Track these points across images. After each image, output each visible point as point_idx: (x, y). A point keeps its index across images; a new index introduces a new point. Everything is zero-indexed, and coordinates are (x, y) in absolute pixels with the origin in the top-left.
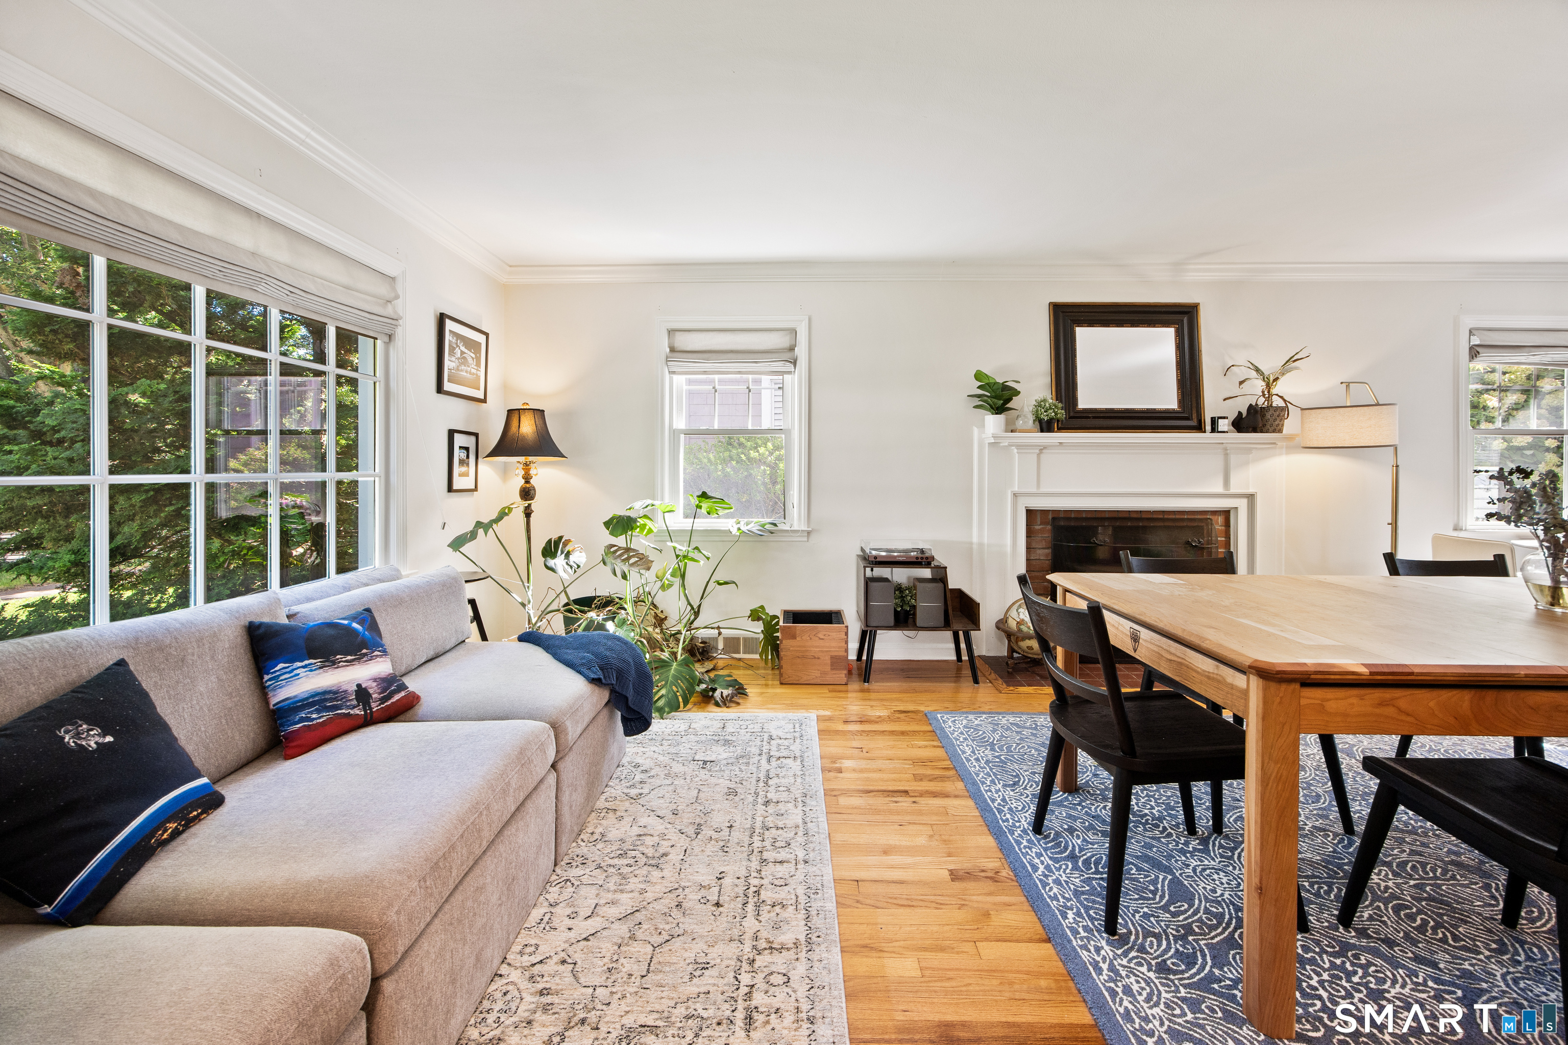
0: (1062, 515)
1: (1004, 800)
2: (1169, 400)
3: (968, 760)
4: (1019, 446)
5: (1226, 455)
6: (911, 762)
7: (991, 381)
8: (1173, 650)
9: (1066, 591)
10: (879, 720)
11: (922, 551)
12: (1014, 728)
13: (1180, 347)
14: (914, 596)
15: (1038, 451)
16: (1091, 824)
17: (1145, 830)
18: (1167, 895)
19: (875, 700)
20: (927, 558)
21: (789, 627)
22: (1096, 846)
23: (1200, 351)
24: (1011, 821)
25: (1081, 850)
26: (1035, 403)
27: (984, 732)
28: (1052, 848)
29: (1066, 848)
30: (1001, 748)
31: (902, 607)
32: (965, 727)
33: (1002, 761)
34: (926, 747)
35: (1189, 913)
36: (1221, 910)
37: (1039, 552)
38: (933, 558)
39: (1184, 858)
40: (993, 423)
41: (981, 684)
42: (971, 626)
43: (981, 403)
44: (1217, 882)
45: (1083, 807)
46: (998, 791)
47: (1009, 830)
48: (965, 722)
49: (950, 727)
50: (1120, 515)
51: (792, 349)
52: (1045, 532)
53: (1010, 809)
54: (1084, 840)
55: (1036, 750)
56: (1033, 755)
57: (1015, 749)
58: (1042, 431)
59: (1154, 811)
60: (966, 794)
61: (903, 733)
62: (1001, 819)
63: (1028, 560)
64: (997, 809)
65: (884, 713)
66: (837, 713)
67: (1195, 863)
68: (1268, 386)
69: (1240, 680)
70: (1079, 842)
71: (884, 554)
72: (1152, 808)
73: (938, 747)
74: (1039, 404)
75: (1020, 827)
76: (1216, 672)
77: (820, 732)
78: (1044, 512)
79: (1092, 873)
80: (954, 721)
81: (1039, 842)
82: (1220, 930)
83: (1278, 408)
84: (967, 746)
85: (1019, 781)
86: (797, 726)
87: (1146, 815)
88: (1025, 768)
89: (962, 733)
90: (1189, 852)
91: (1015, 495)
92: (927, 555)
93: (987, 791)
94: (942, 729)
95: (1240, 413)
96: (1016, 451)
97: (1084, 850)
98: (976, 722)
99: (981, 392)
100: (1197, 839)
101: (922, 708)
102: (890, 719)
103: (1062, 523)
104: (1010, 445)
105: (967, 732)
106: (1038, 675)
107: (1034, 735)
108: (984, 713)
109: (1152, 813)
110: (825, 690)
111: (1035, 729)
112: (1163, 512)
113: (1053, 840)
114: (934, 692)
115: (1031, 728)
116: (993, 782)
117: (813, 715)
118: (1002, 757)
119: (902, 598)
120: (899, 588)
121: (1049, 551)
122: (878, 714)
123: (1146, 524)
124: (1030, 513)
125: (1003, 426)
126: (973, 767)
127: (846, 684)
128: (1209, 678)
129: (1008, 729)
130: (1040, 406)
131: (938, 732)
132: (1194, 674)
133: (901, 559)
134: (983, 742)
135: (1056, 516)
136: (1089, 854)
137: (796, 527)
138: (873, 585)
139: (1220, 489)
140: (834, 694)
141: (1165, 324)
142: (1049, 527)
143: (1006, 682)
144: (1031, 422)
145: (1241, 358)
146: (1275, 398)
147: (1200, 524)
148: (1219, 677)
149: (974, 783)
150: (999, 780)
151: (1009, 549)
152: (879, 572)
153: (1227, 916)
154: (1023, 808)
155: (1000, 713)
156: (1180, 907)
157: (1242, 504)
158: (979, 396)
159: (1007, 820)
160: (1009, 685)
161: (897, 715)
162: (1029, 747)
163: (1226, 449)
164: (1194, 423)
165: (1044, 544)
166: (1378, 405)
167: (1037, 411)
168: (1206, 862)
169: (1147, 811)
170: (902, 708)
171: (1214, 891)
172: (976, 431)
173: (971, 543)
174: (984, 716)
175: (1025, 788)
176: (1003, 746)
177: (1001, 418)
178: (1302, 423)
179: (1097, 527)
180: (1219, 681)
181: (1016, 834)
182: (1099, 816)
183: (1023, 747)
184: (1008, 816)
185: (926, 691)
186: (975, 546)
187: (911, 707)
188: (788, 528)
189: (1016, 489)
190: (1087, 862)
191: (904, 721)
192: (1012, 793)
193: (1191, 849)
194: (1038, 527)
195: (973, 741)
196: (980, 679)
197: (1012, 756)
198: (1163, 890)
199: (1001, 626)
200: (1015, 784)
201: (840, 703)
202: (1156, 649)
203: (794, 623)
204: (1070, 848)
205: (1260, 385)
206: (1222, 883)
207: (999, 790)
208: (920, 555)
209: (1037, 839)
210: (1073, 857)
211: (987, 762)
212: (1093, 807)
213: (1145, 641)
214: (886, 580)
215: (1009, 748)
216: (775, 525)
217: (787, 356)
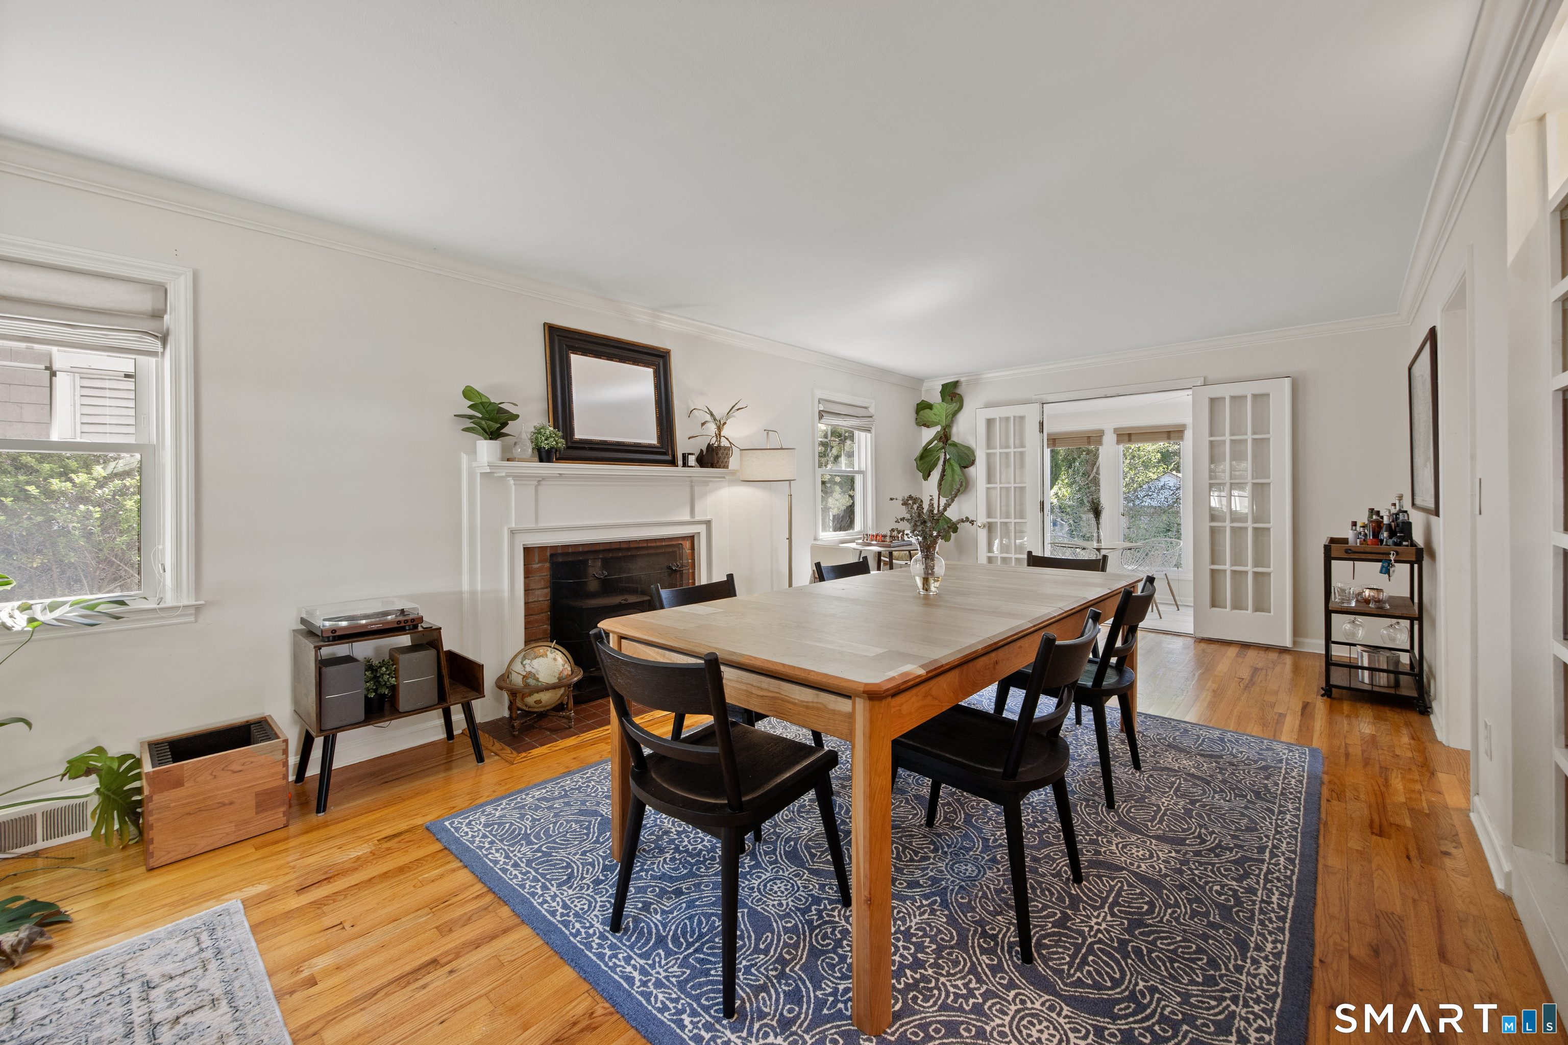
0: (560, 551)
1: (565, 906)
2: (651, 438)
3: (505, 871)
4: (516, 477)
5: (692, 487)
6: (427, 910)
7: (484, 400)
8: (764, 686)
9: (622, 637)
10: (359, 864)
11: (402, 611)
12: (544, 804)
13: (657, 387)
14: (395, 674)
15: (536, 483)
16: (661, 889)
17: (707, 868)
18: (752, 934)
19: (343, 834)
20: (413, 620)
21: (167, 771)
22: (675, 914)
23: (672, 393)
24: (583, 931)
25: (664, 926)
26: (533, 430)
27: (512, 824)
28: (637, 941)
29: (650, 933)
30: (538, 837)
31: (375, 691)
32: (486, 826)
33: (545, 854)
34: (441, 876)
35: (775, 942)
36: (794, 922)
37: (538, 592)
38: (421, 619)
39: (747, 883)
40: (486, 449)
41: (486, 761)
42: (472, 694)
43: (473, 425)
44: (779, 893)
45: (647, 871)
46: (554, 898)
47: (585, 944)
48: (483, 819)
49: (467, 833)
50: (613, 547)
51: (157, 315)
52: (543, 569)
53: (576, 915)
54: (663, 912)
55: (577, 822)
56: (575, 831)
57: (554, 831)
58: (541, 460)
59: (705, 843)
60: (517, 921)
61: (402, 870)
62: (571, 934)
63: (526, 603)
64: (562, 922)
65: (362, 850)
66: (280, 881)
67: (757, 883)
68: (719, 429)
69: (844, 705)
70: (658, 917)
71: (344, 624)
72: (703, 840)
73: (458, 869)
74: (539, 431)
75: (595, 933)
76: (816, 700)
77: (255, 928)
78: (542, 549)
79: (686, 949)
80: (469, 823)
81: (621, 942)
82: (802, 944)
83: (726, 448)
84: (497, 851)
85: (573, 871)
86: (204, 937)
87: (701, 850)
88: (573, 851)
89: (485, 836)
90: (748, 873)
91: (512, 532)
92: (411, 617)
93: (541, 904)
94: (457, 841)
95: (702, 450)
96: (512, 482)
97: (667, 924)
98: (498, 814)
99: (471, 412)
100: (747, 855)
101: (419, 821)
102: (375, 856)
103: (560, 559)
104: (507, 476)
105: (490, 832)
106: (547, 729)
107: (567, 804)
108: (503, 798)
109: (704, 846)
110: (247, 850)
111: (566, 796)
112: (647, 541)
113: (634, 931)
114: (429, 791)
115: (561, 797)
116: (544, 887)
117: (234, 903)
118: (544, 849)
119: (376, 679)
120: (370, 667)
121: (549, 590)
122: (353, 855)
123: (634, 553)
124: (527, 551)
125: (498, 453)
126: (514, 878)
127: (286, 826)
128: (807, 707)
129: (537, 808)
130: (540, 433)
131: (453, 847)
132: (791, 706)
133: (374, 627)
134: (516, 838)
135: (553, 552)
136: (673, 928)
137: (170, 600)
138: (329, 671)
139: (687, 518)
140: (266, 850)
141: (647, 364)
142: (547, 565)
143: (514, 749)
144: (530, 450)
145: (699, 403)
146: (723, 439)
147: (674, 549)
148: (820, 706)
149: (524, 901)
150: (550, 881)
151: (506, 594)
152: (341, 650)
153: (800, 926)
154: (590, 906)
155: (521, 791)
156: (766, 940)
157: (702, 529)
158: (470, 417)
159: (578, 932)
160: (519, 752)
161: (385, 845)
162: (568, 822)
163: (692, 482)
164: (669, 458)
165: (542, 584)
166: (782, 449)
167: (537, 439)
168: (764, 877)
169: (700, 846)
170: (389, 832)
171: (781, 905)
172: (464, 458)
173: (461, 593)
174: (504, 802)
175: (583, 878)
176: (539, 833)
177: (496, 444)
178: (741, 461)
179: (587, 561)
180: (818, 709)
181: (595, 946)
182: (664, 874)
183: (562, 824)
184: (578, 925)
185: (417, 794)
186: (465, 596)
187: (402, 826)
188: (154, 606)
189: (513, 525)
190: (675, 939)
191: (399, 849)
192: (570, 892)
193: (748, 869)
194: (536, 566)
195: (501, 841)
196: (485, 753)
197: (554, 842)
198: (747, 929)
199: (503, 684)
200: (570, 877)
201: (282, 862)
202: (744, 687)
203: (175, 760)
204: (654, 931)
205: (712, 428)
206: (782, 892)
207: (556, 895)
208: (401, 618)
209: (617, 938)
210: (661, 941)
211: (529, 863)
212: (655, 866)
213: (730, 680)
214: (349, 659)
215: (546, 833)
216: (122, 603)
217: (149, 325)
